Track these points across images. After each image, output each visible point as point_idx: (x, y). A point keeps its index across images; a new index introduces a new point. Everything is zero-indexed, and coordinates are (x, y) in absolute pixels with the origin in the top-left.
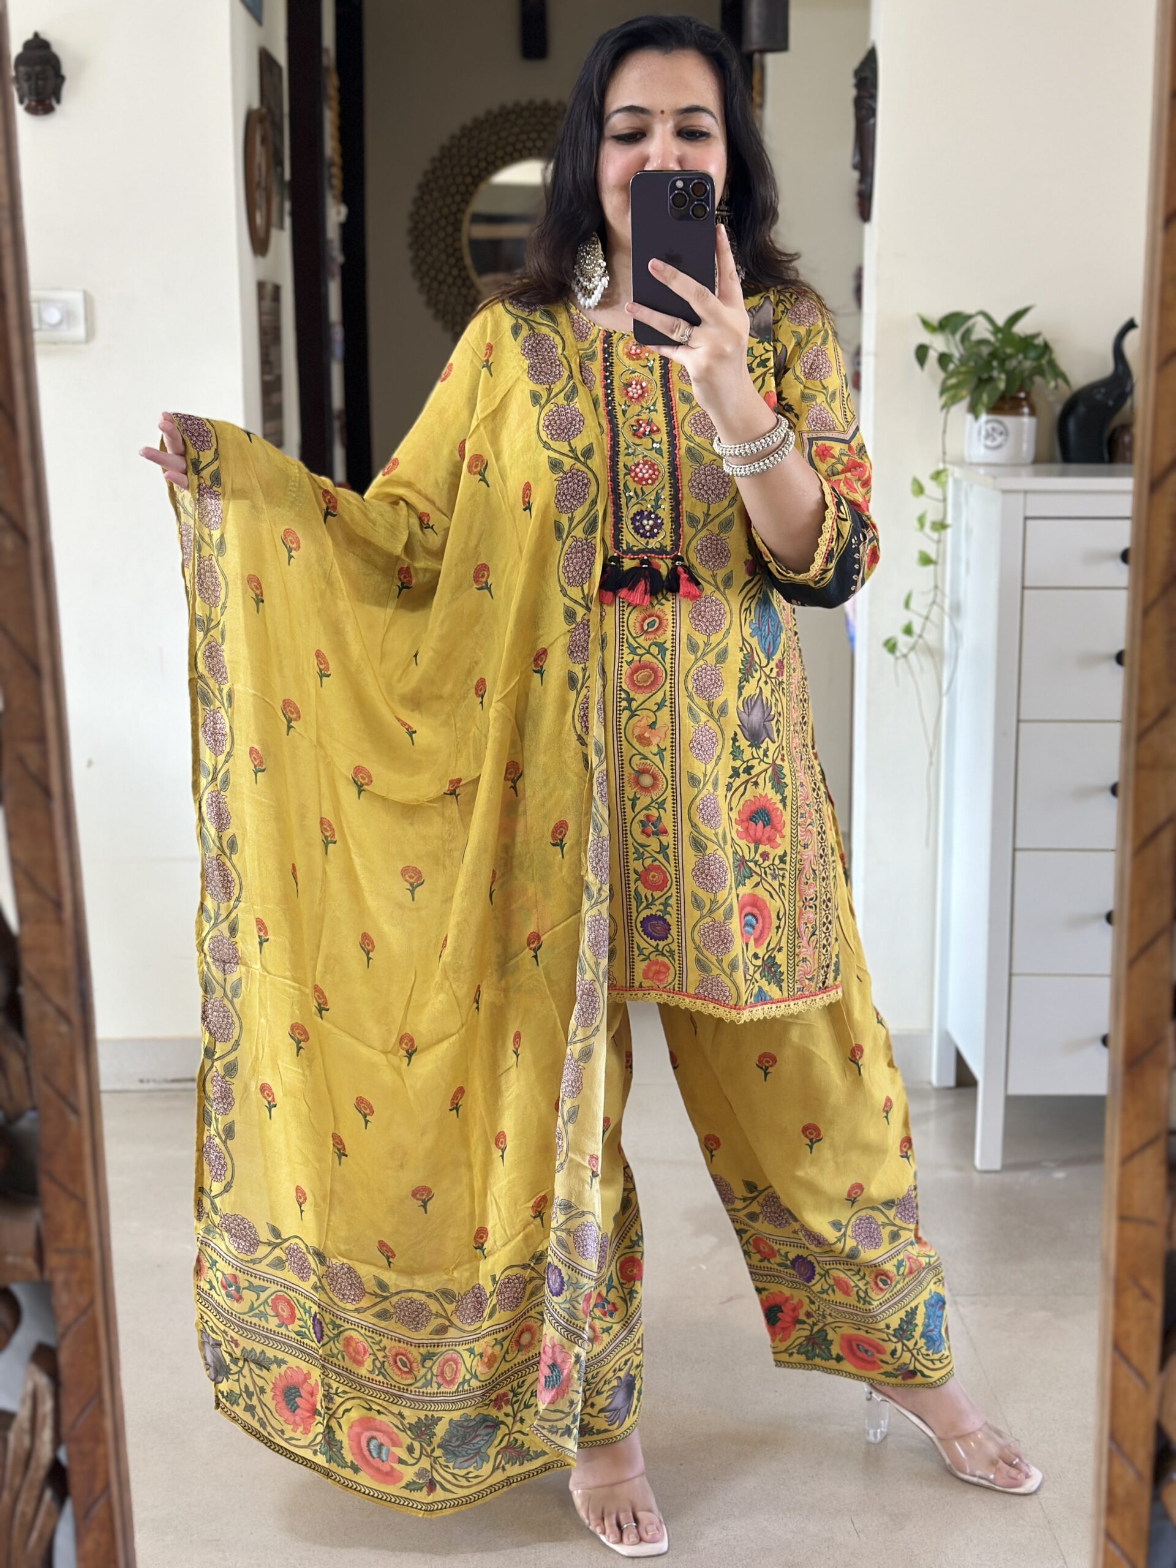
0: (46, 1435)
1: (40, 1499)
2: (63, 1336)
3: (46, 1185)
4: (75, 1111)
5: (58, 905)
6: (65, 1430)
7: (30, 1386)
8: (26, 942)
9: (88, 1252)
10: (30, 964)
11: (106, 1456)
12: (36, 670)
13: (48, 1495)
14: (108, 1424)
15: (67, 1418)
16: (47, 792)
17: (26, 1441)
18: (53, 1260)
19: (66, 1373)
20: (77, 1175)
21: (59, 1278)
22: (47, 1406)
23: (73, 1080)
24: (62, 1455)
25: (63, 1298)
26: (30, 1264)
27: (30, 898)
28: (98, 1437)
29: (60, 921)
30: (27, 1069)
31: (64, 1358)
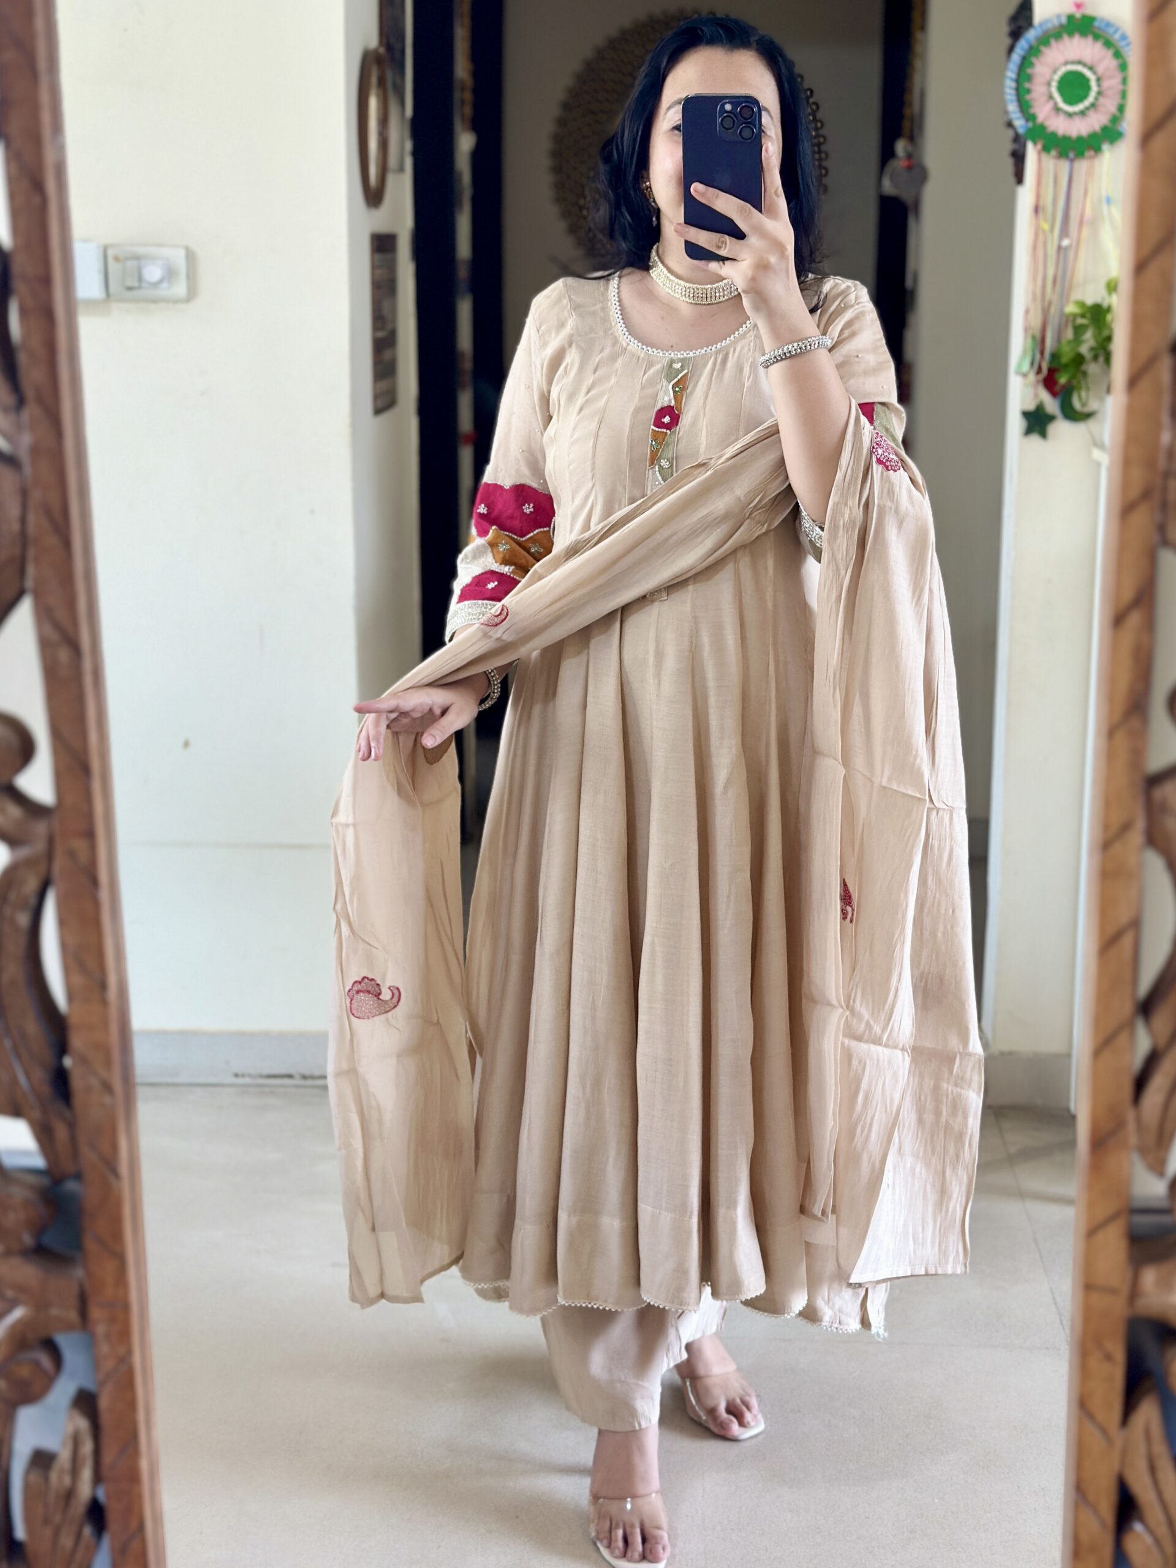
0: (87, 1473)
1: (79, 1535)
2: (102, 1384)
3: (90, 1244)
4: (115, 1173)
5: (103, 986)
6: (105, 1471)
7: (70, 1429)
8: (74, 1020)
9: (126, 1307)
10: (77, 1041)
11: (140, 1496)
12: (85, 770)
13: (87, 1531)
14: (144, 1465)
15: (108, 1458)
16: (94, 882)
17: (67, 1480)
18: (96, 1313)
19: (106, 1419)
20: (117, 1235)
21: (100, 1329)
22: (87, 1447)
23: (114, 1146)
24: (101, 1494)
25: (104, 1348)
26: (73, 1315)
27: (78, 980)
28: (133, 1477)
29: (104, 1002)
30: (73, 1139)
31: (104, 1403)
